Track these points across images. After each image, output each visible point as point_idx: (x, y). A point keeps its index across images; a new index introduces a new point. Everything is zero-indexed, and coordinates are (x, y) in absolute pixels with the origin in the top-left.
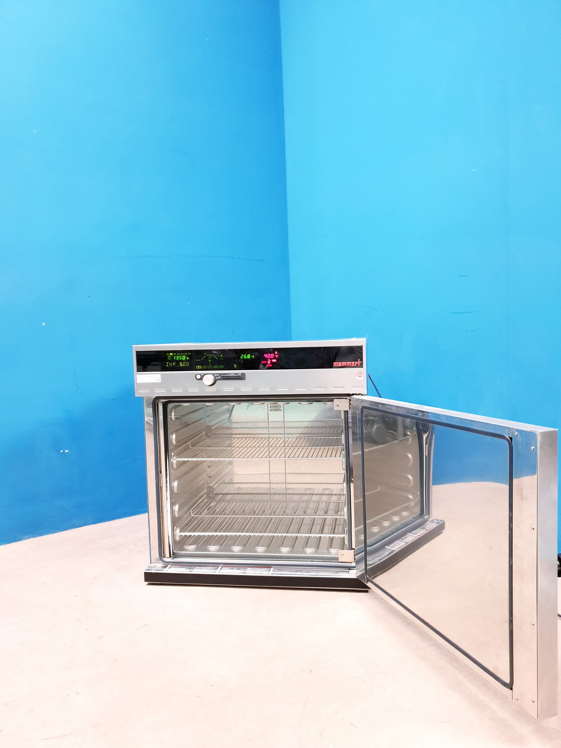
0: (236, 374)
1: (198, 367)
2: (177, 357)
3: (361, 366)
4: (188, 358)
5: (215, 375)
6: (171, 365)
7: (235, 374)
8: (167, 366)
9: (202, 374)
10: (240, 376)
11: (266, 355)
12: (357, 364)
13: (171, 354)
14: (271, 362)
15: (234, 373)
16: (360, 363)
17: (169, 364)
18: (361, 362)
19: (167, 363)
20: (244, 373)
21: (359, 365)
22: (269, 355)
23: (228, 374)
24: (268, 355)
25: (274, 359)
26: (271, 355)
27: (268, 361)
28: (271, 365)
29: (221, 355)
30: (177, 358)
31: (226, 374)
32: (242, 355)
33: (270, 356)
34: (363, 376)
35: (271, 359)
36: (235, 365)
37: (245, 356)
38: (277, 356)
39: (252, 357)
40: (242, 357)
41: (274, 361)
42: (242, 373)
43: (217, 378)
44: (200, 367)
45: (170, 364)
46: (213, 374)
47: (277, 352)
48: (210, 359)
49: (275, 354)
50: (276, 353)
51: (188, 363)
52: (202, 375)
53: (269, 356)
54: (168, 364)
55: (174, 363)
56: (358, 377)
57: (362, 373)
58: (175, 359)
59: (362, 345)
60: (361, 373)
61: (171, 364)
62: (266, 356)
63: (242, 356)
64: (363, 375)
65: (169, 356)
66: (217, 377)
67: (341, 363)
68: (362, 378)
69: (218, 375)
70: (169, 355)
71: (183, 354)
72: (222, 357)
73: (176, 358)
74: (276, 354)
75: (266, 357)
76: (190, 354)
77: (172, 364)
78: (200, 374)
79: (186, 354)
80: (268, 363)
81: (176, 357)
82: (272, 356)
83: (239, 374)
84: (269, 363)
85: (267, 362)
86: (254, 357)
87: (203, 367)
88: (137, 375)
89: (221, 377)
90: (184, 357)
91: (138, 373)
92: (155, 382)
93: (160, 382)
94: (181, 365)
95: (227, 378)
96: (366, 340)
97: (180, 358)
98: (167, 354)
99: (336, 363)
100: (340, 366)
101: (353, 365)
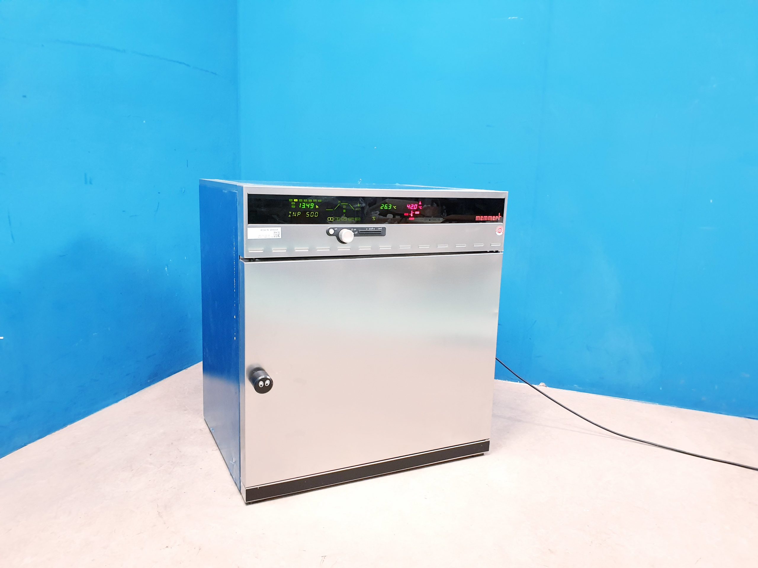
0: (376, 228)
1: (329, 219)
2: (304, 204)
3: (502, 221)
4: (317, 207)
6: (295, 215)
7: (374, 229)
8: (290, 216)
9: (336, 228)
10: (380, 232)
11: (409, 206)
13: (296, 200)
14: (414, 214)
16: (500, 217)
17: (292, 214)
19: (290, 212)
20: (385, 228)
21: (499, 219)
22: (412, 206)
23: (367, 229)
25: (417, 210)
26: (415, 206)
27: (411, 213)
28: (413, 219)
29: (358, 204)
30: (303, 206)
31: (365, 228)
32: (382, 204)
33: (413, 207)
35: (414, 211)
36: (373, 218)
37: (386, 206)
38: (421, 207)
40: (382, 208)
43: (354, 233)
44: (332, 219)
45: (294, 213)
46: (352, 229)
47: (421, 203)
48: (344, 209)
50: (420, 203)
51: (317, 213)
52: (335, 229)
54: (289, 214)
55: (299, 213)
56: (498, 233)
57: (502, 228)
58: (300, 207)
59: (504, 198)
63: (383, 206)
64: (503, 230)
65: (292, 203)
67: (482, 217)
68: (501, 234)
69: (356, 229)
70: (293, 201)
71: (311, 201)
72: (358, 207)
73: (302, 206)
74: (420, 205)
75: (409, 208)
76: (320, 201)
77: (297, 214)
78: (333, 229)
79: (315, 200)
80: (410, 215)
81: (302, 204)
82: (415, 208)
83: (380, 229)
84: (412, 215)
86: (395, 207)
87: (336, 219)
88: (248, 229)
89: (358, 232)
90: (312, 205)
91: (249, 225)
92: (273, 238)
93: (280, 237)
94: (308, 215)
95: (365, 234)
96: (508, 193)
97: (308, 207)
98: (291, 200)
99: (478, 217)
100: (482, 220)
101: (493, 220)
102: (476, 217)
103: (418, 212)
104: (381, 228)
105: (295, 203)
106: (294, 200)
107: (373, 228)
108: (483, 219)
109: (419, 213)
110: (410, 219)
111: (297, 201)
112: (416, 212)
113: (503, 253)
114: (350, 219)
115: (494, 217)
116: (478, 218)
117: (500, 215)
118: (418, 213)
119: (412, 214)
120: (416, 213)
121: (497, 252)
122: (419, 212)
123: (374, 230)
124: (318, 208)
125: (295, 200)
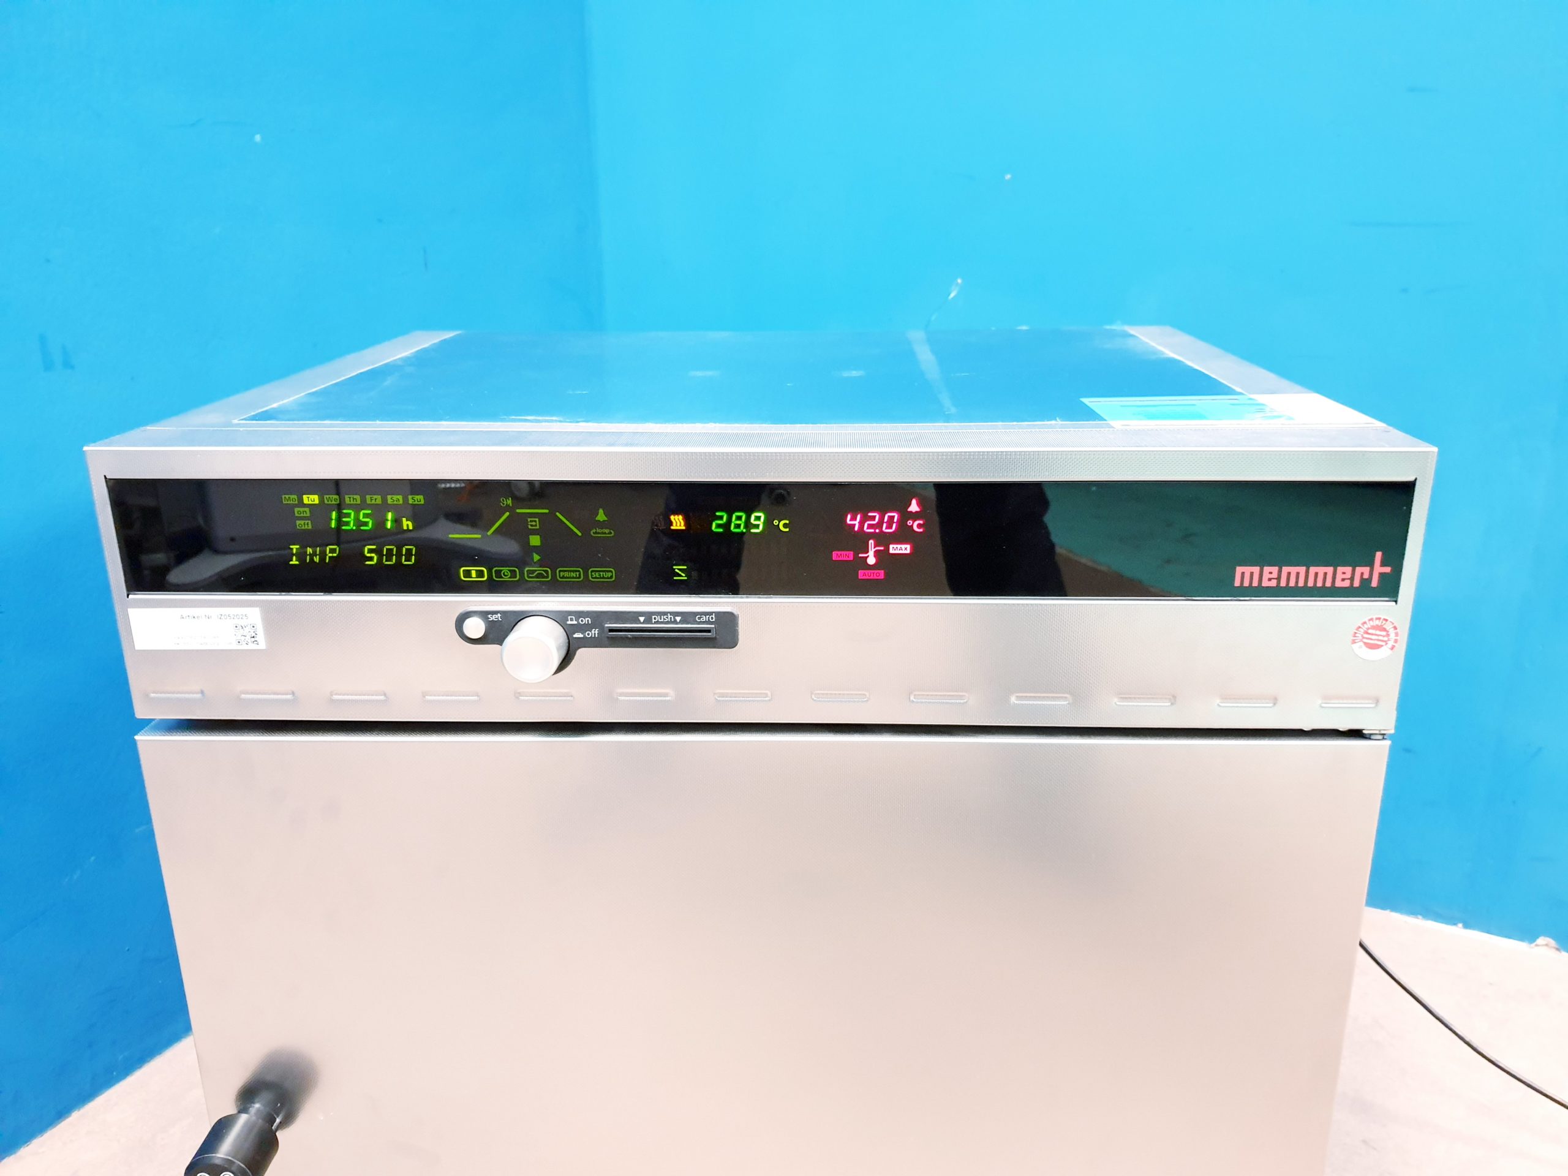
0: (687, 616)
1: (468, 574)
2: (348, 515)
3: (1389, 588)
4: (407, 524)
5: (569, 622)
6: (317, 559)
7: (678, 619)
8: (291, 562)
9: (496, 613)
10: (709, 631)
11: (854, 519)
12: (1366, 576)
13: (312, 499)
14: (885, 558)
15: (675, 613)
16: (1381, 575)
17: (301, 556)
18: (1387, 570)
19: (295, 548)
20: (731, 614)
21: (1374, 584)
22: (874, 518)
23: (642, 619)
24: (866, 519)
25: (897, 538)
26: (886, 519)
27: (866, 550)
28: (881, 575)
29: (601, 511)
30: (347, 524)
31: (634, 616)
32: (718, 514)
33: (880, 524)
34: (1391, 643)
35: (884, 540)
36: (675, 567)
37: (739, 519)
38: (919, 526)
39: (777, 528)
40: (719, 526)
41: (905, 549)
42: (718, 614)
43: (577, 636)
44: (480, 574)
45: (309, 550)
46: (560, 618)
47: (919, 504)
48: (534, 532)
49: (906, 515)
50: (914, 507)
51: (409, 551)
52: (493, 618)
53: (870, 526)
54: (293, 555)
55: (333, 550)
56: (1364, 647)
57: (1388, 626)
58: (333, 524)
59: (1411, 479)
60: (1384, 630)
61: (312, 556)
62: (854, 522)
63: (721, 518)
64: (1392, 636)
65: (299, 511)
66: (580, 629)
67: (1274, 569)
68: (1384, 652)
69: (586, 618)
70: (302, 504)
71: (379, 499)
72: (601, 525)
73: (339, 522)
74: (915, 516)
75: (856, 528)
76: (420, 499)
77: (324, 555)
78: (484, 615)
79: (397, 499)
80: (864, 560)
81: (340, 514)
82: (889, 526)
83: (704, 618)
84: (871, 560)
85: (862, 555)
86: (785, 526)
87: (498, 573)
88: (132, 612)
89: (602, 628)
90: (386, 517)
91: (133, 595)
92: (235, 646)
93: (262, 645)
94: (371, 559)
95: (635, 638)
96: (1439, 453)
97: (367, 523)
98: (290, 499)
99: (1247, 570)
100: (1274, 583)
101: (1339, 584)
102: (1239, 570)
103: (903, 546)
104: (710, 613)
105: (307, 510)
106: (305, 497)
107: (671, 613)
108: (1279, 579)
109: (908, 551)
110: (861, 574)
111: (317, 502)
112: (892, 546)
113: (1387, 743)
114: (566, 574)
115: (1344, 571)
116: (1244, 574)
117: (1383, 564)
118: (904, 552)
119: (871, 553)
120: (891, 551)
121: (1356, 734)
122: (908, 547)
123: (675, 622)
124: (411, 528)
125: (308, 499)
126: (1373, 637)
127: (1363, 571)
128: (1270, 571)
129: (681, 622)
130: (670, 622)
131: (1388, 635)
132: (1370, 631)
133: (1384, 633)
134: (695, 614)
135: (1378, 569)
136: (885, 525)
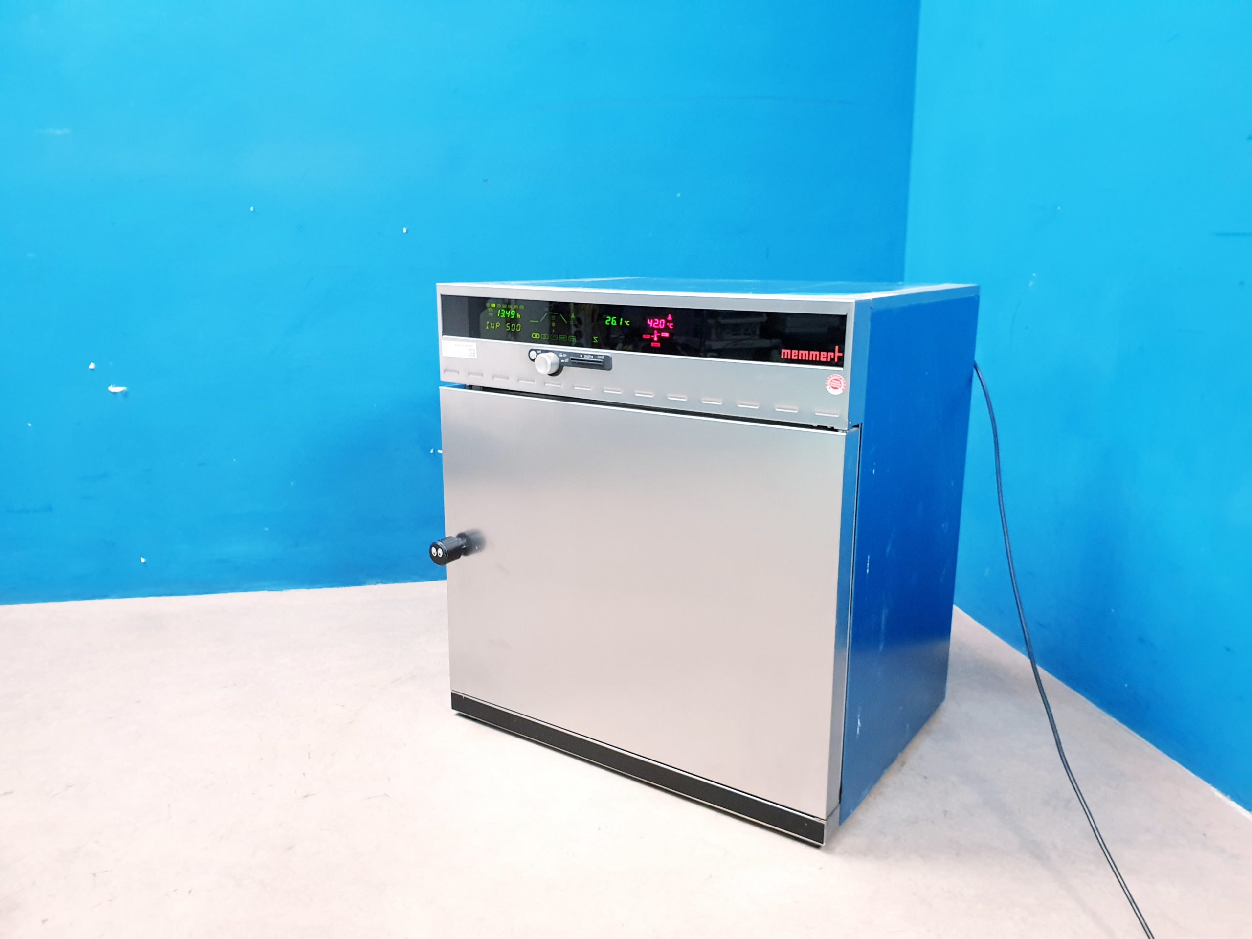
0: (595, 356)
1: (534, 336)
2: (503, 312)
5: (561, 355)
6: (493, 327)
7: (592, 357)
8: (487, 328)
9: (538, 349)
10: (600, 362)
12: (832, 357)
13: (493, 305)
14: (659, 337)
15: (591, 355)
16: (838, 356)
17: (489, 326)
18: (841, 354)
19: (487, 323)
20: (610, 356)
21: (836, 360)
22: (656, 322)
23: (581, 356)
24: (654, 322)
25: (664, 330)
26: (661, 322)
27: (654, 334)
28: (658, 345)
29: (572, 314)
30: (502, 315)
31: (578, 355)
32: (608, 317)
33: (658, 325)
34: (842, 387)
35: (660, 330)
36: (595, 338)
37: (614, 319)
38: (672, 326)
39: (626, 323)
40: (608, 322)
41: (666, 335)
42: (604, 356)
43: (562, 361)
44: (537, 336)
45: (492, 324)
46: (558, 353)
47: (672, 317)
48: (554, 321)
49: (667, 321)
50: (670, 318)
51: (518, 326)
52: (538, 351)
55: (498, 325)
56: (831, 388)
57: (841, 380)
58: (499, 315)
59: (844, 314)
62: (650, 322)
63: (608, 319)
64: (843, 384)
65: (489, 309)
66: (564, 358)
67: (796, 351)
68: (840, 391)
69: (565, 355)
70: (490, 307)
71: (512, 306)
72: (573, 319)
73: (501, 315)
74: (670, 322)
75: (651, 326)
76: (522, 307)
77: (495, 326)
78: (535, 350)
79: (516, 306)
81: (501, 312)
82: (662, 326)
83: (600, 357)
84: (656, 339)
85: (652, 337)
86: (628, 323)
87: (543, 336)
88: (443, 342)
89: (569, 359)
90: (513, 313)
91: (444, 336)
92: (469, 357)
93: (476, 358)
94: (508, 328)
95: (578, 363)
97: (507, 315)
98: (488, 304)
99: (786, 351)
100: (796, 358)
101: (822, 360)
102: (783, 351)
104: (602, 356)
105: (492, 309)
108: (798, 356)
110: (652, 344)
111: (495, 306)
112: (662, 333)
113: (844, 434)
114: (562, 338)
115: (824, 354)
116: (785, 353)
117: (839, 352)
118: (666, 336)
119: (656, 336)
120: (662, 336)
121: (832, 429)
122: (667, 334)
124: (519, 317)
126: (835, 384)
127: (831, 354)
128: (795, 352)
129: (593, 358)
130: (590, 358)
131: (841, 384)
132: (834, 381)
133: (838, 382)
134: (597, 355)
135: (837, 354)
136: (660, 325)
